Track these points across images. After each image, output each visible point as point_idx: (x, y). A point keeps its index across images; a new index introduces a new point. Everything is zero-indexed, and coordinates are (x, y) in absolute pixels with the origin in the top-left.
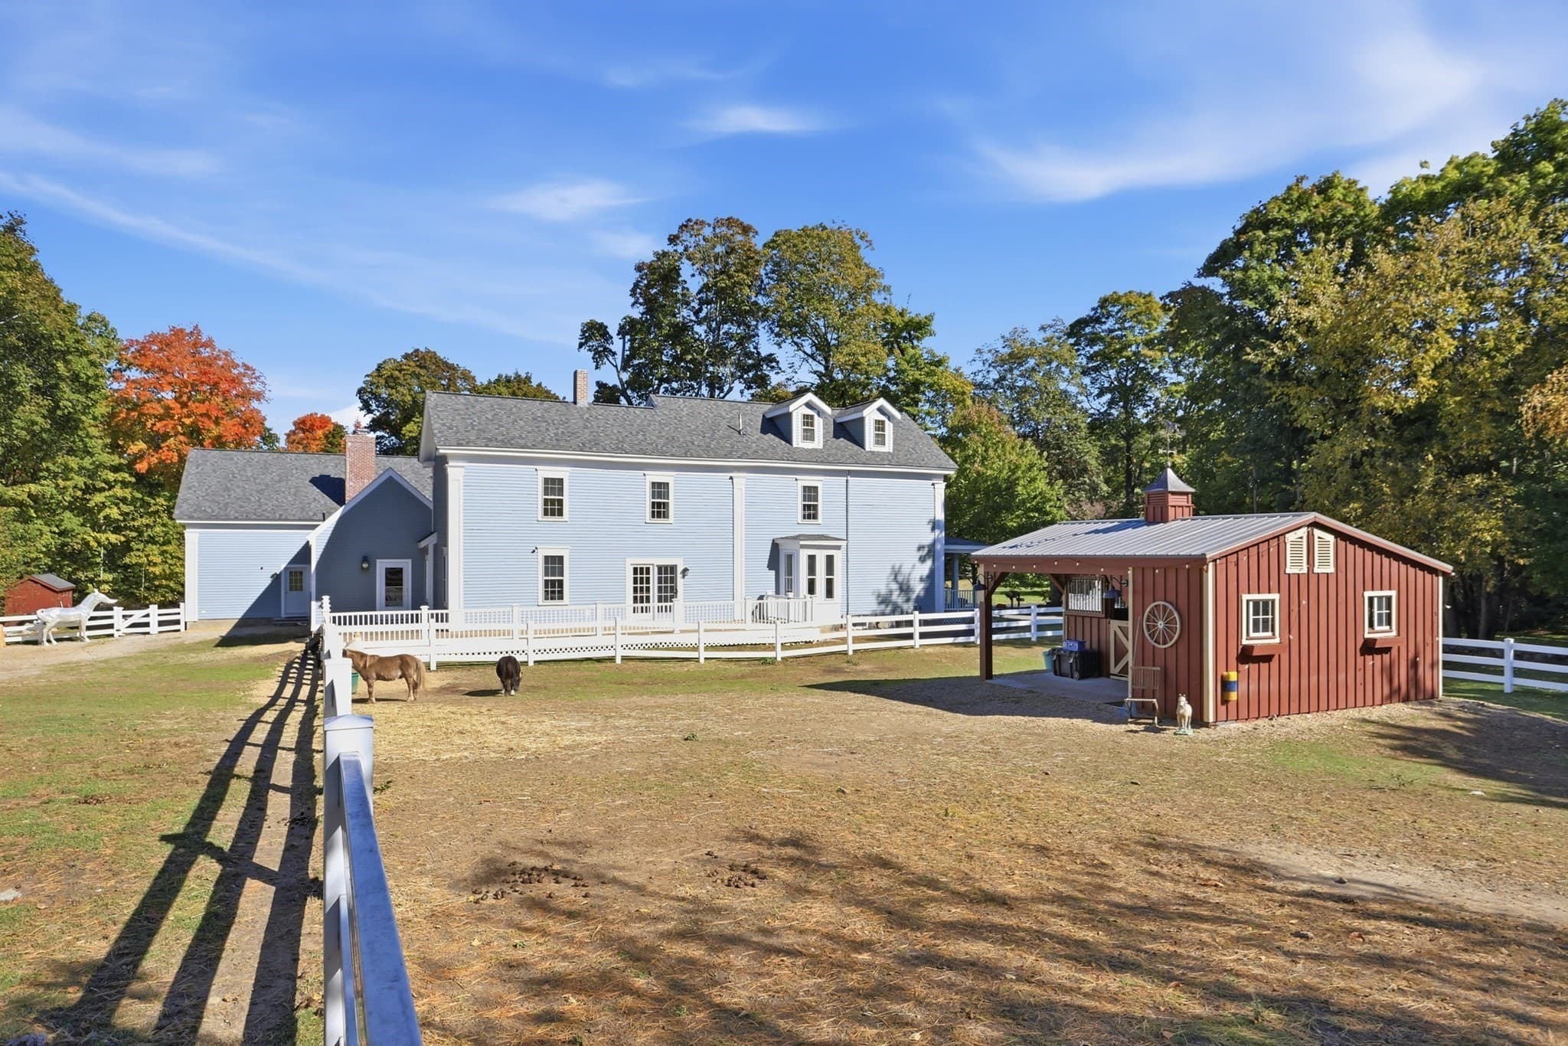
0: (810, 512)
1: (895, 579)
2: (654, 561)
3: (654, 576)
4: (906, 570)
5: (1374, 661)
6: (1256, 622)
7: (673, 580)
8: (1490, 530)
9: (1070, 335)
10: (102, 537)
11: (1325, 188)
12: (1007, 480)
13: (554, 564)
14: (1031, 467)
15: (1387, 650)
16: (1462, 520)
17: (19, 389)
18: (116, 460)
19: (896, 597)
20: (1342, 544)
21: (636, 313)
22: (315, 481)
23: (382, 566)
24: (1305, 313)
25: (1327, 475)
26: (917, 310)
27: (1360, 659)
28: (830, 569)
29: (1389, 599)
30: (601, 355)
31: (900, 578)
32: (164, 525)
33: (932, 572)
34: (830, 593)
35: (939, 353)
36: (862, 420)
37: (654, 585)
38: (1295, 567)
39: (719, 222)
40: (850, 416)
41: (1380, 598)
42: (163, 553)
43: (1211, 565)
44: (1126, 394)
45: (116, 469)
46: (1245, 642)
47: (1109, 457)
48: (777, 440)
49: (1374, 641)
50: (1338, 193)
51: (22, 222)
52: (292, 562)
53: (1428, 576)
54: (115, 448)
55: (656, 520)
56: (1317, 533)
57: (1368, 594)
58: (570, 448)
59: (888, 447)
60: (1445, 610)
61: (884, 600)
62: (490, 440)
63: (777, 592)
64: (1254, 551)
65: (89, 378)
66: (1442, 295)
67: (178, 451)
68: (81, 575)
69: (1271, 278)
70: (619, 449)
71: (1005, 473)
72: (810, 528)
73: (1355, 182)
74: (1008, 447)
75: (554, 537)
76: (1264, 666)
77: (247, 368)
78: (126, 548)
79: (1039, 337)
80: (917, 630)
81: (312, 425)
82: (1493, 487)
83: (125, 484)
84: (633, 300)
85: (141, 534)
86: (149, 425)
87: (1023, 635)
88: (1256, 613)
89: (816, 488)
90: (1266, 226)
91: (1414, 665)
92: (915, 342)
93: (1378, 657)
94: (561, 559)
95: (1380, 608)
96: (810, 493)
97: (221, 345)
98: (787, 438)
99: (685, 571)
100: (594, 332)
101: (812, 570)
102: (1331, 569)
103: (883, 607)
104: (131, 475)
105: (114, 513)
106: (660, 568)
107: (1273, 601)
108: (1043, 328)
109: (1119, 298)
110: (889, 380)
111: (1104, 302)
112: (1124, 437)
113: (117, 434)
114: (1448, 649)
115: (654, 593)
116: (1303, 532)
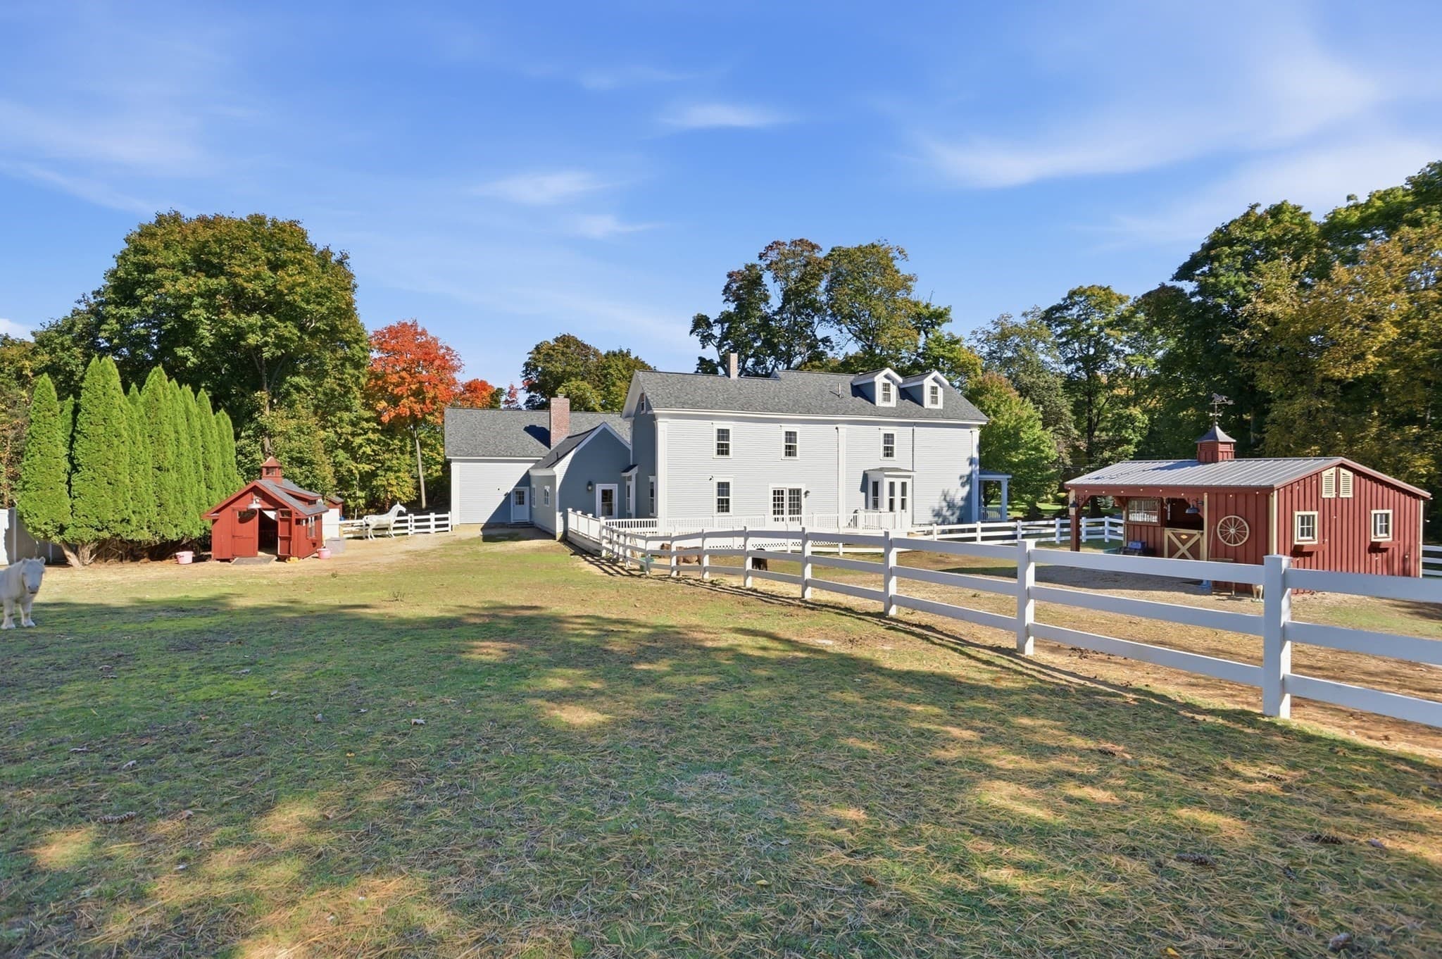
0: (889, 452)
1: (945, 499)
2: (786, 486)
3: (786, 496)
4: (952, 493)
5: (1377, 558)
6: (1302, 529)
7: (799, 499)
8: (1424, 467)
9: (1043, 319)
10: (360, 466)
11: (1276, 212)
12: (1013, 428)
13: (723, 488)
14: (1029, 418)
15: (1386, 550)
16: (1400, 460)
17: (326, 368)
18: (367, 414)
19: (946, 513)
20: (1357, 478)
21: (731, 307)
22: (528, 430)
23: (599, 488)
24: (1269, 309)
25: (1288, 426)
26: (937, 304)
27: (1368, 555)
28: (904, 492)
29: (1387, 515)
30: (706, 339)
31: (948, 499)
32: (398, 459)
33: (970, 493)
34: (903, 507)
35: (957, 335)
36: (922, 386)
37: (786, 502)
38: (1328, 493)
39: (794, 243)
40: (912, 384)
41: (1381, 514)
42: (397, 478)
43: (1276, 492)
44: (1090, 363)
45: (368, 420)
46: (1296, 543)
47: (1078, 409)
48: (864, 401)
49: (1379, 543)
50: (1287, 217)
51: (348, 258)
52: (518, 485)
53: (1413, 500)
54: (367, 406)
55: (788, 458)
56: (1343, 471)
57: (1374, 512)
58: (734, 408)
59: (940, 406)
60: (1425, 523)
61: (938, 514)
62: (684, 403)
63: (867, 507)
64: (1302, 483)
65: (360, 358)
66: (1388, 297)
67: (410, 408)
68: (346, 494)
69: (1236, 282)
70: (766, 409)
71: (1013, 423)
72: (888, 463)
73: (1300, 208)
74: (1014, 403)
75: (724, 470)
76: (1308, 559)
77: (448, 349)
78: (373, 475)
79: (1022, 321)
80: (979, 534)
81: (476, 388)
82: (1425, 435)
83: (374, 431)
84: (724, 298)
85: (383, 464)
86: (390, 390)
87: (1050, 539)
88: (1302, 524)
89: (892, 435)
90: (1230, 243)
91: (1404, 560)
92: (936, 327)
93: (1380, 554)
94: (728, 484)
95: (1381, 522)
96: (889, 438)
97: (432, 333)
98: (872, 400)
99: (807, 493)
100: (701, 323)
101: (892, 492)
102: (1351, 495)
103: (936, 519)
104: (378, 424)
105: (368, 450)
106: (790, 491)
107: (1313, 516)
108: (1025, 315)
109: (1085, 292)
110: (919, 355)
111: (1072, 294)
112: (1085, 394)
113: (369, 398)
114: (1426, 554)
115: (786, 509)
116: (1333, 470)
